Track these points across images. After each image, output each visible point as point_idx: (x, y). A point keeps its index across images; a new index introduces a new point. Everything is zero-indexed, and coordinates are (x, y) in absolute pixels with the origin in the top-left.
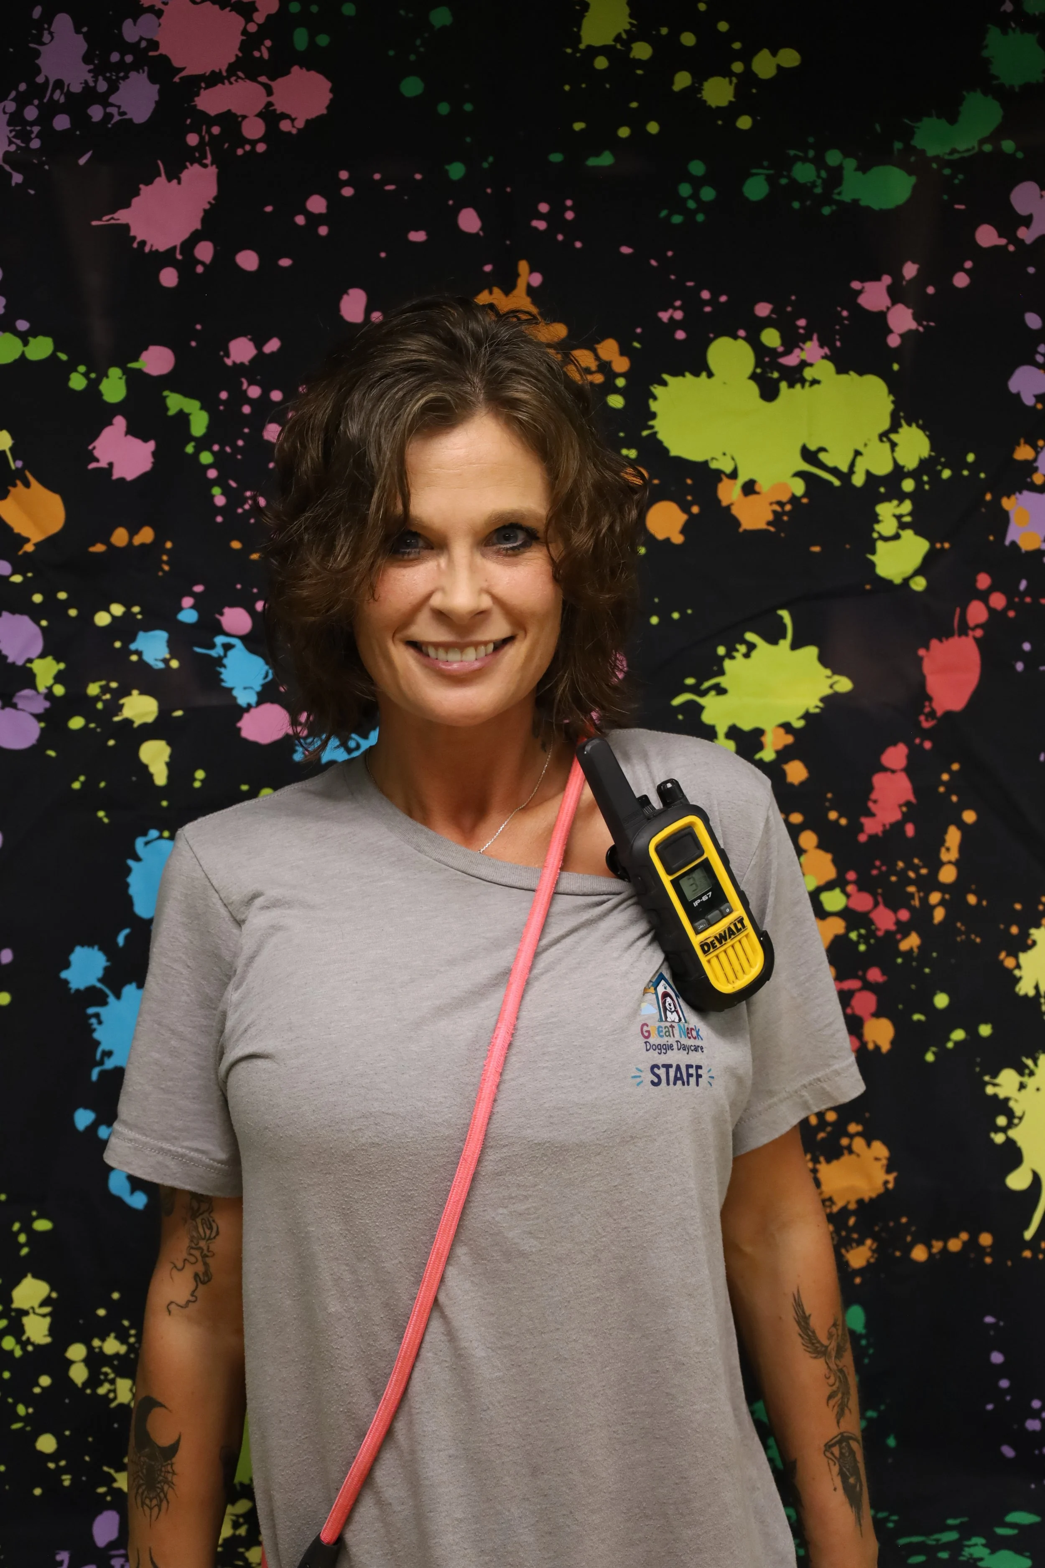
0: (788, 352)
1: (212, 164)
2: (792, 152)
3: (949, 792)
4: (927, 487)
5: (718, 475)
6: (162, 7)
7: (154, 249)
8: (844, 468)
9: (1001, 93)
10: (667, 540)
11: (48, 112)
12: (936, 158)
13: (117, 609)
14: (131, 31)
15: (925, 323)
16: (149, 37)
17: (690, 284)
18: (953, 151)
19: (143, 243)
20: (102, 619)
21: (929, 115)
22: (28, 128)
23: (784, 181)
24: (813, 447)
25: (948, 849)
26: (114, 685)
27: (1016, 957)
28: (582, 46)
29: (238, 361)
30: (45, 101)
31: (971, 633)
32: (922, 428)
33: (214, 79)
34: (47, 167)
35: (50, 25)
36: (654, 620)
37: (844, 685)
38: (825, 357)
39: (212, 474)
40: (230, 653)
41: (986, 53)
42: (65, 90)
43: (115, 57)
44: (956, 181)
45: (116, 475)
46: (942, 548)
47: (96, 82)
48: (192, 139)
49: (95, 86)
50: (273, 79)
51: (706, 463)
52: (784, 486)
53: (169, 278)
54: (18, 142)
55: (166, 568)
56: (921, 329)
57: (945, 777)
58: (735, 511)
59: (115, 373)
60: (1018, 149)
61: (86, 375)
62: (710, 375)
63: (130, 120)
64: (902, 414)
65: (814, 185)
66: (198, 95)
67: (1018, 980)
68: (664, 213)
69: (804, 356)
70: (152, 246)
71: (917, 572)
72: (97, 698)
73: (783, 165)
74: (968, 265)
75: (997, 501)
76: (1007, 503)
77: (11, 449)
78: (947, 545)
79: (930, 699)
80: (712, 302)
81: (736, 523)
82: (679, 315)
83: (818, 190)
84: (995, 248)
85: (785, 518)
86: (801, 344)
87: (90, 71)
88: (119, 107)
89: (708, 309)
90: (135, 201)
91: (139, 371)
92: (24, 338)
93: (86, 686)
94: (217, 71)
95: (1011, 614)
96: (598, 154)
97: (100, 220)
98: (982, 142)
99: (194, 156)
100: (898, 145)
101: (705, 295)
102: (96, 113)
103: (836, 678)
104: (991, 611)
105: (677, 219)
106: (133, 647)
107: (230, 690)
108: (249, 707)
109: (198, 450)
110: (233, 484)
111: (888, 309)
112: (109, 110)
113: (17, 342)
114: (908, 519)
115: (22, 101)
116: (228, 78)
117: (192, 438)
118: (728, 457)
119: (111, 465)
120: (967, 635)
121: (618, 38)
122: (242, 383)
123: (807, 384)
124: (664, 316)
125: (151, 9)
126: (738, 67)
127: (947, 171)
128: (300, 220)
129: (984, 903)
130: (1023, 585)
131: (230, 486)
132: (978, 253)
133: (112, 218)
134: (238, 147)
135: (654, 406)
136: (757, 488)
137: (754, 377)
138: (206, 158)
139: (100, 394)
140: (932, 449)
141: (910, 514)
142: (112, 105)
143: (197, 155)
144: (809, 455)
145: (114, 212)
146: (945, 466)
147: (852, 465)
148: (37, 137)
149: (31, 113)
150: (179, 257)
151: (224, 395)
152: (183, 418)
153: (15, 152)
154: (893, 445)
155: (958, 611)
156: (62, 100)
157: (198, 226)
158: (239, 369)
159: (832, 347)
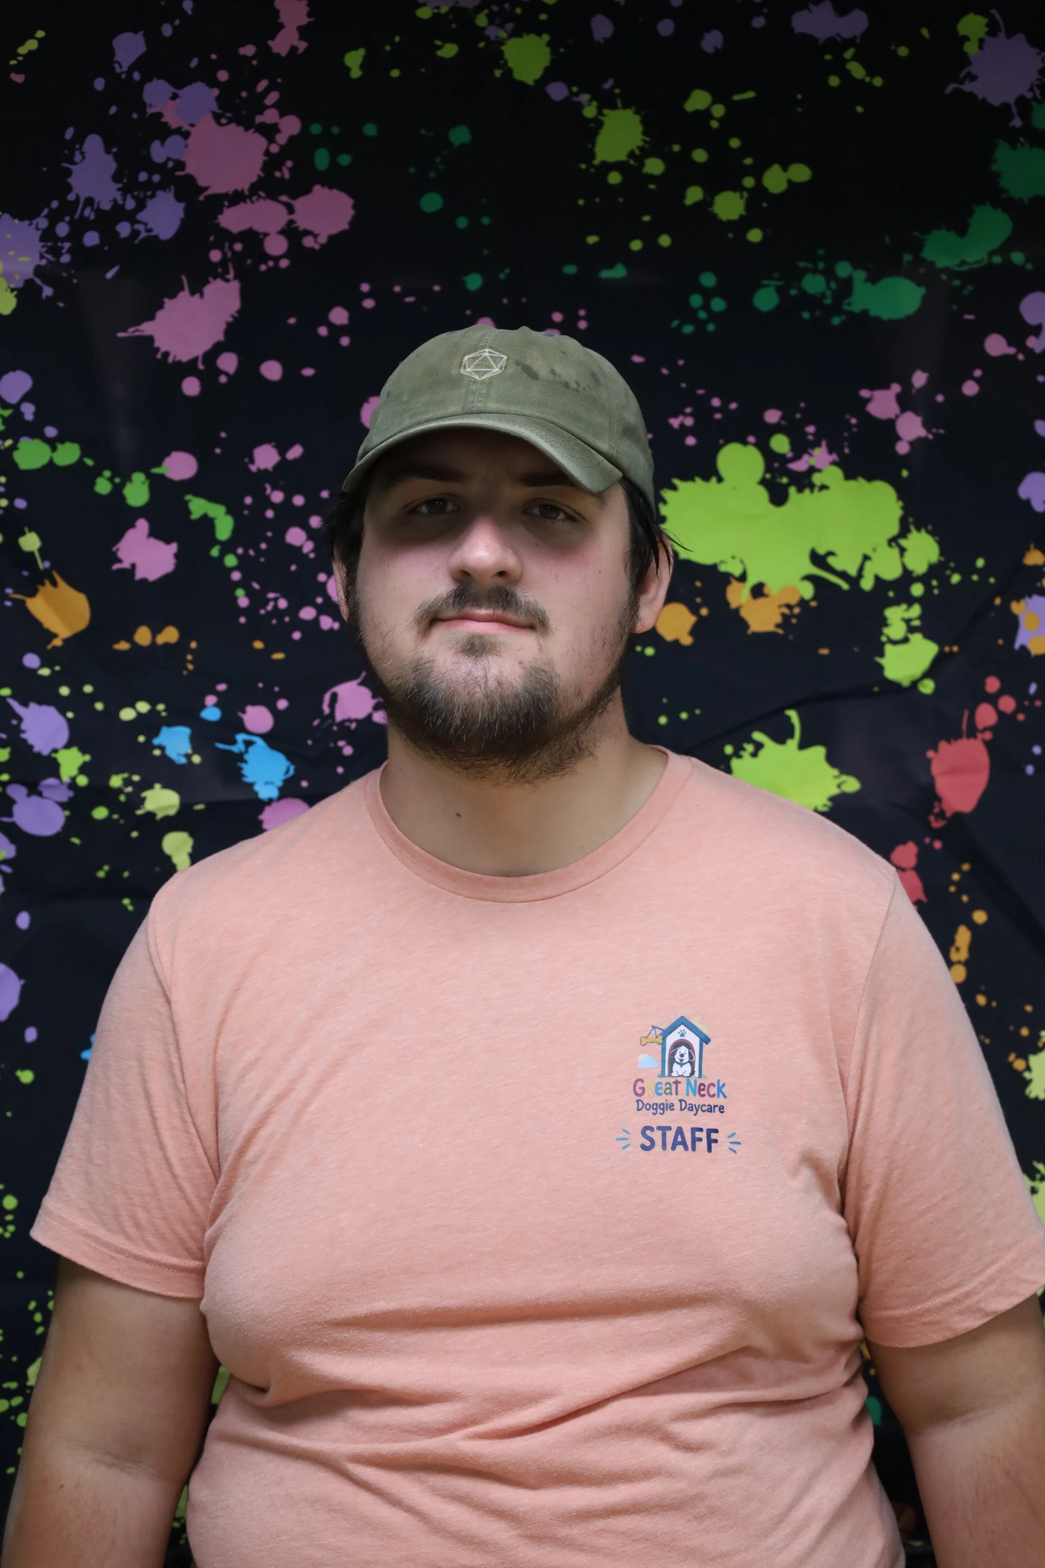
0: (797, 457)
1: (235, 278)
2: (802, 264)
3: (959, 893)
4: (936, 592)
5: (726, 578)
6: (189, 129)
7: (177, 359)
8: (853, 572)
9: (1010, 206)
10: (676, 642)
11: (79, 228)
12: (946, 270)
13: (143, 707)
14: (159, 152)
15: (934, 430)
16: (175, 157)
17: (701, 392)
18: (963, 263)
19: (166, 354)
20: (127, 714)
21: (938, 228)
22: (60, 244)
23: (793, 292)
24: (821, 551)
25: (958, 949)
26: (136, 778)
27: (1026, 1060)
28: (596, 162)
29: (262, 467)
30: (76, 217)
31: (979, 736)
32: (932, 533)
33: (237, 198)
34: (75, 281)
35: (82, 145)
36: (663, 720)
37: (852, 785)
38: (834, 463)
39: (236, 576)
40: (251, 749)
41: (994, 168)
42: (95, 207)
43: (143, 177)
44: (966, 292)
45: (139, 575)
46: (951, 653)
47: (124, 199)
48: (215, 256)
49: (123, 205)
50: (294, 197)
51: (714, 567)
52: (792, 589)
53: (191, 387)
54: (49, 257)
55: (190, 667)
56: (930, 437)
57: (956, 877)
58: (744, 613)
59: (139, 478)
60: (1028, 260)
61: (111, 480)
62: (720, 480)
63: (156, 237)
64: (911, 520)
65: (823, 296)
66: (221, 212)
67: (1028, 1082)
68: (675, 323)
69: (812, 461)
70: (175, 357)
71: (927, 675)
72: (119, 791)
73: (794, 276)
74: (978, 373)
75: (1006, 605)
76: (1017, 608)
77: (41, 550)
78: (955, 649)
79: (939, 799)
80: (723, 409)
81: (745, 625)
82: (689, 422)
83: (828, 301)
84: (1004, 358)
85: (794, 621)
86: (810, 451)
87: (119, 189)
88: (146, 224)
89: (718, 416)
90: (160, 314)
91: (162, 477)
92: (52, 444)
93: (109, 778)
94: (239, 189)
95: (1021, 717)
96: (611, 266)
97: (125, 331)
98: (992, 253)
99: (217, 272)
100: (907, 257)
101: (716, 402)
102: (124, 229)
103: (844, 778)
104: (1001, 714)
105: (688, 329)
106: (156, 741)
107: (251, 785)
108: (270, 801)
109: (223, 553)
110: (256, 586)
111: (897, 416)
112: (137, 227)
113: (45, 448)
114: (916, 623)
115: (54, 218)
116: (250, 197)
117: (216, 542)
118: (737, 561)
119: (133, 566)
120: (975, 737)
121: (631, 155)
122: (265, 489)
123: (816, 490)
124: (675, 422)
125: (178, 131)
126: (749, 182)
127: (957, 283)
128: (323, 331)
129: (994, 1004)
130: (1033, 688)
131: (252, 587)
132: (987, 361)
133: (137, 330)
134: (261, 263)
135: (664, 510)
136: (766, 590)
137: (763, 482)
138: (228, 273)
139: (123, 498)
140: (942, 552)
141: (920, 618)
142: (139, 222)
143: (220, 270)
144: (818, 559)
145: (139, 322)
146: (954, 571)
147: (861, 570)
148: (69, 251)
149: (62, 229)
150: (201, 367)
151: (248, 500)
152: (207, 522)
153: (46, 266)
154: (902, 550)
155: (966, 714)
156: (92, 217)
157: (220, 337)
158: (263, 475)
159: (840, 453)
